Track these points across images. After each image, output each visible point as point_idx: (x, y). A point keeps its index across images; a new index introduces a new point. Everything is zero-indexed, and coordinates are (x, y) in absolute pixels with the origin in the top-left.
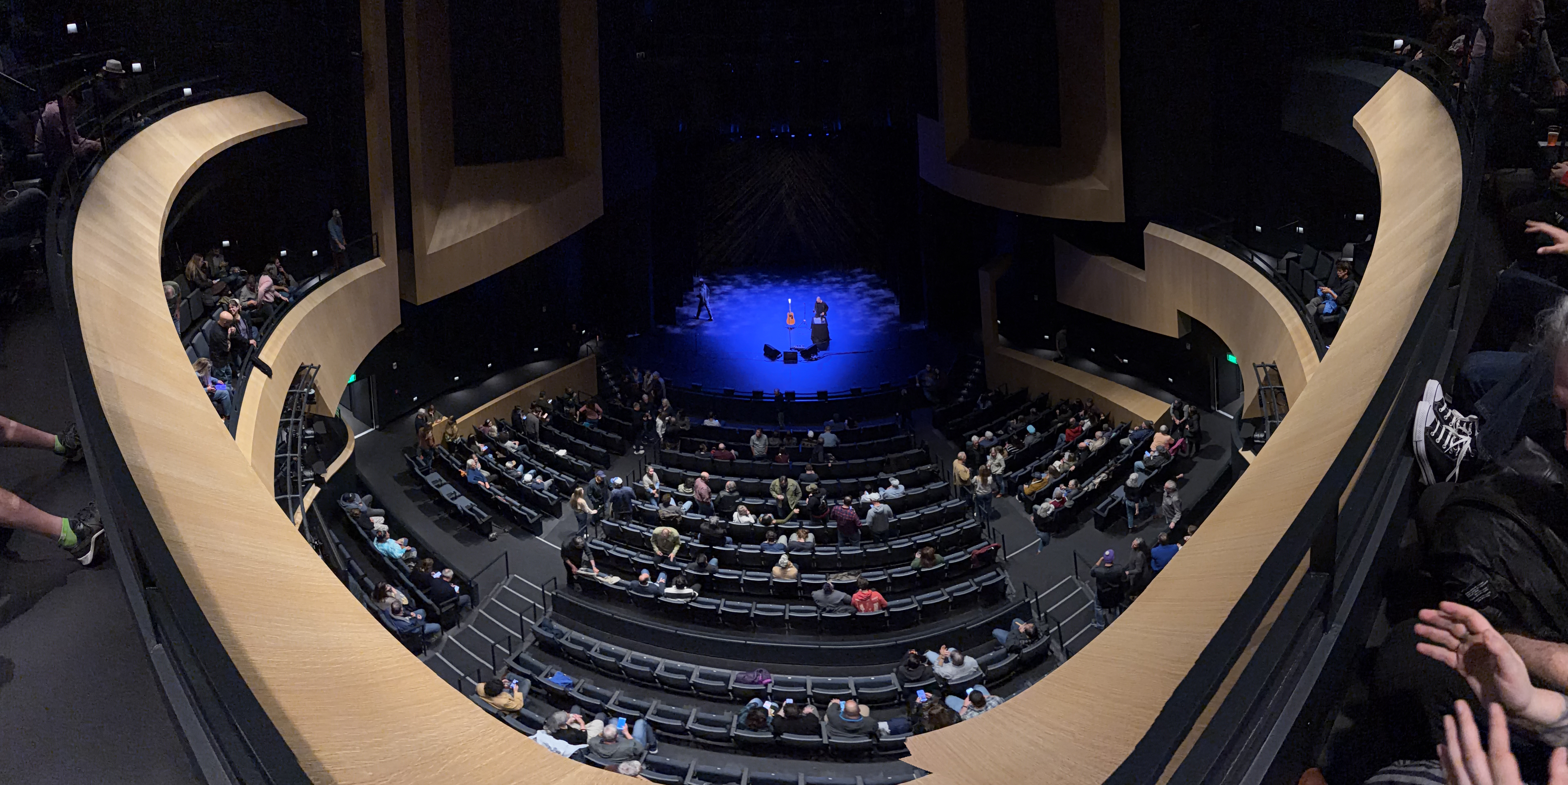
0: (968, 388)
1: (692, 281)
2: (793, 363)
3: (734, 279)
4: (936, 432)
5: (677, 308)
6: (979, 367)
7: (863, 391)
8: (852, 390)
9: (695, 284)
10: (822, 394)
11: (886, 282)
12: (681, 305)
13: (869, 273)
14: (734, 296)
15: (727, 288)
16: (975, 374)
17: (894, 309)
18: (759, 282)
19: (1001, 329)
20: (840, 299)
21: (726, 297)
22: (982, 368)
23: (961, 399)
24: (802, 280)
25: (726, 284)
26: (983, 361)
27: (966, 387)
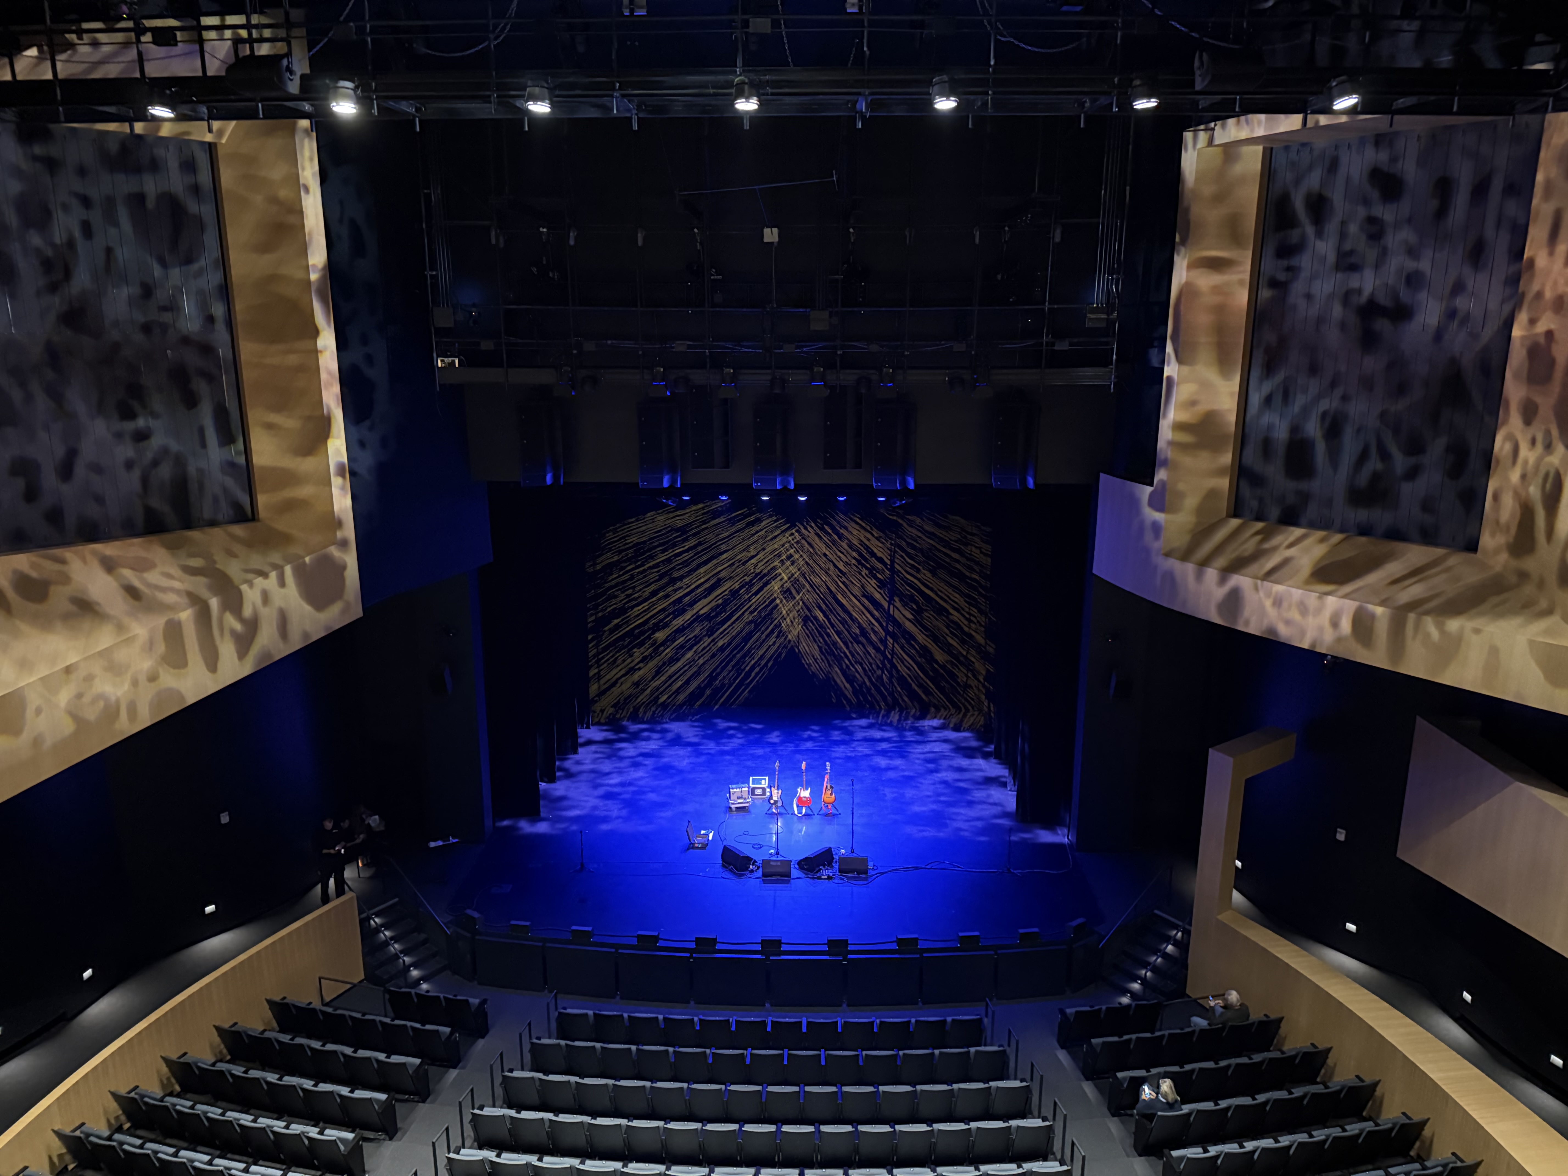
0: (1144, 981)
1: (576, 736)
2: (783, 882)
3: (665, 731)
4: (1062, 1056)
5: (543, 785)
6: (1176, 944)
7: (921, 945)
8: (899, 942)
9: (581, 740)
10: (838, 946)
11: (991, 748)
12: (552, 779)
13: (957, 729)
14: (665, 760)
15: (652, 746)
16: (1165, 955)
17: (1008, 799)
18: (719, 736)
19: (1241, 881)
20: (888, 769)
21: (649, 762)
22: (1183, 946)
23: (1125, 1000)
24: (809, 733)
25: (648, 739)
26: (1187, 933)
27: (1140, 978)
